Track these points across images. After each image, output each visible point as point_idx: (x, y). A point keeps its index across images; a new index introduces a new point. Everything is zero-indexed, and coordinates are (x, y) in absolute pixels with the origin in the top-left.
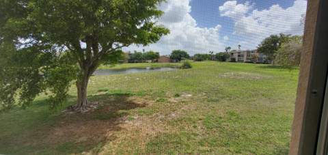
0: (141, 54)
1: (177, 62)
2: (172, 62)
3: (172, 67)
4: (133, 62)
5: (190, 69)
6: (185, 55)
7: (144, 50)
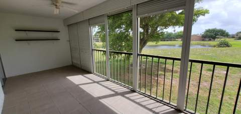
0: (172, 33)
1: (210, 40)
2: (203, 40)
3: (204, 45)
4: (165, 41)
5: (227, 48)
6: (223, 34)
7: (174, 31)
